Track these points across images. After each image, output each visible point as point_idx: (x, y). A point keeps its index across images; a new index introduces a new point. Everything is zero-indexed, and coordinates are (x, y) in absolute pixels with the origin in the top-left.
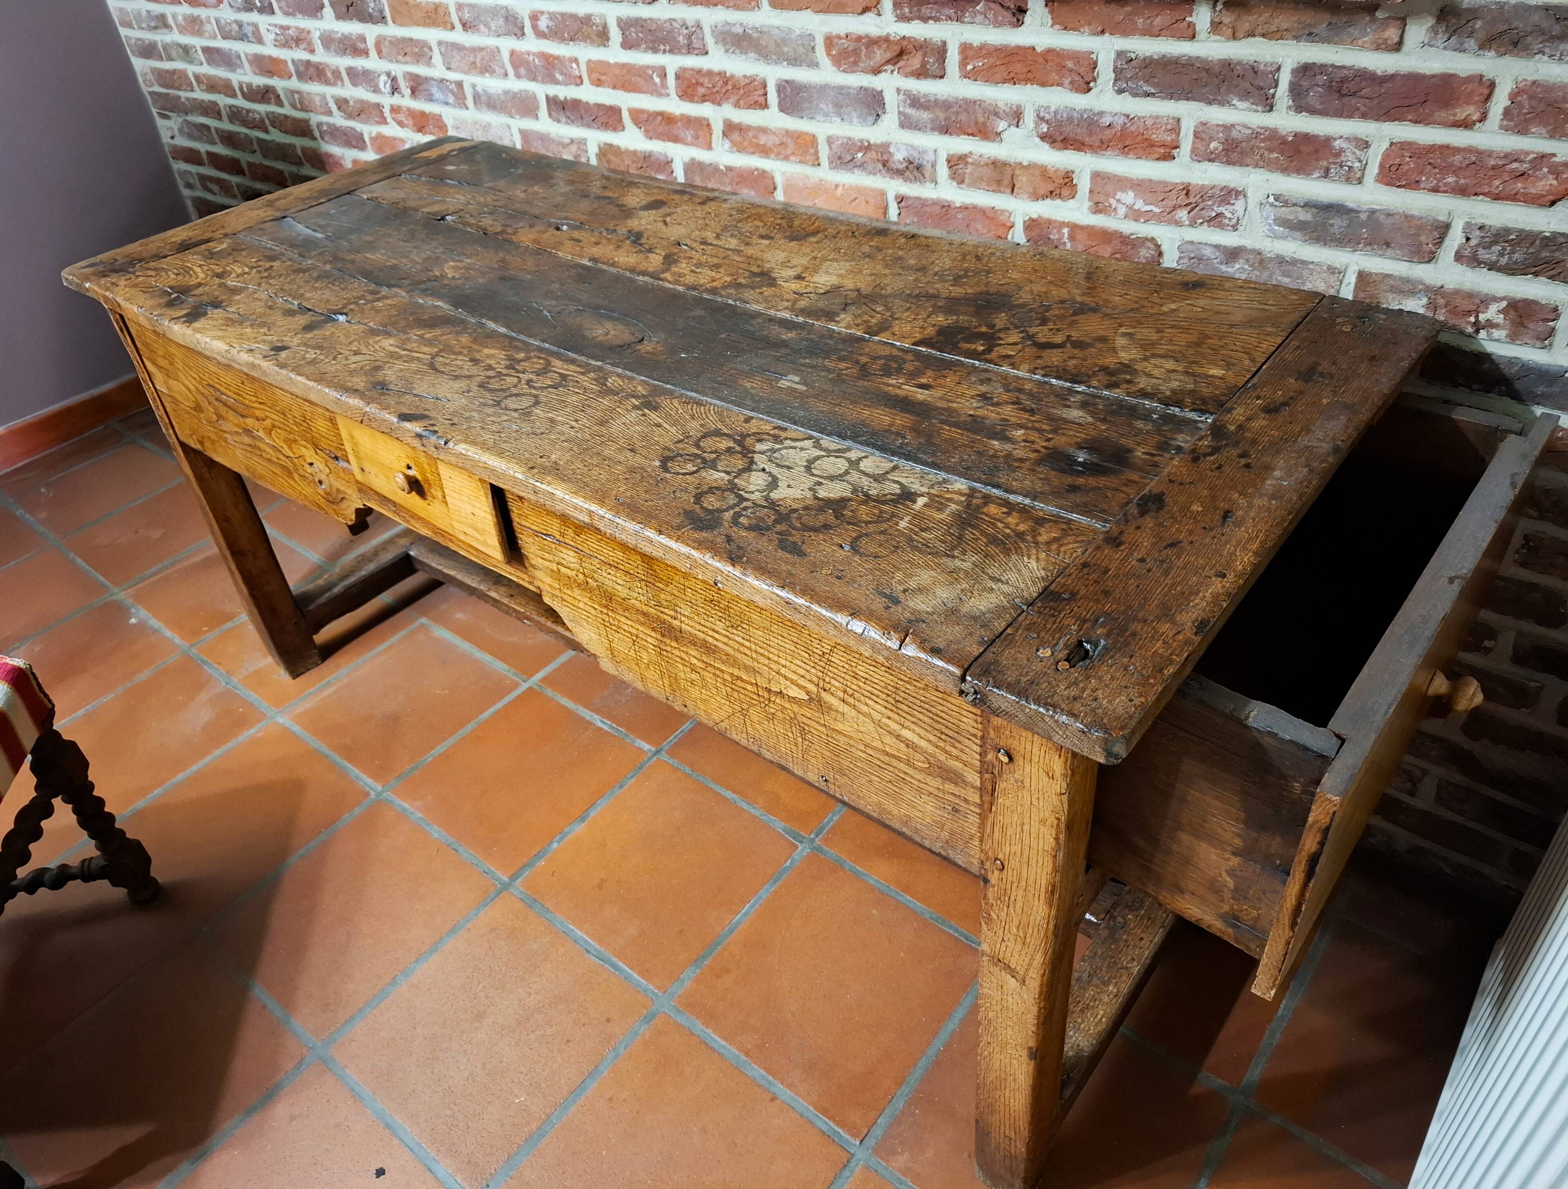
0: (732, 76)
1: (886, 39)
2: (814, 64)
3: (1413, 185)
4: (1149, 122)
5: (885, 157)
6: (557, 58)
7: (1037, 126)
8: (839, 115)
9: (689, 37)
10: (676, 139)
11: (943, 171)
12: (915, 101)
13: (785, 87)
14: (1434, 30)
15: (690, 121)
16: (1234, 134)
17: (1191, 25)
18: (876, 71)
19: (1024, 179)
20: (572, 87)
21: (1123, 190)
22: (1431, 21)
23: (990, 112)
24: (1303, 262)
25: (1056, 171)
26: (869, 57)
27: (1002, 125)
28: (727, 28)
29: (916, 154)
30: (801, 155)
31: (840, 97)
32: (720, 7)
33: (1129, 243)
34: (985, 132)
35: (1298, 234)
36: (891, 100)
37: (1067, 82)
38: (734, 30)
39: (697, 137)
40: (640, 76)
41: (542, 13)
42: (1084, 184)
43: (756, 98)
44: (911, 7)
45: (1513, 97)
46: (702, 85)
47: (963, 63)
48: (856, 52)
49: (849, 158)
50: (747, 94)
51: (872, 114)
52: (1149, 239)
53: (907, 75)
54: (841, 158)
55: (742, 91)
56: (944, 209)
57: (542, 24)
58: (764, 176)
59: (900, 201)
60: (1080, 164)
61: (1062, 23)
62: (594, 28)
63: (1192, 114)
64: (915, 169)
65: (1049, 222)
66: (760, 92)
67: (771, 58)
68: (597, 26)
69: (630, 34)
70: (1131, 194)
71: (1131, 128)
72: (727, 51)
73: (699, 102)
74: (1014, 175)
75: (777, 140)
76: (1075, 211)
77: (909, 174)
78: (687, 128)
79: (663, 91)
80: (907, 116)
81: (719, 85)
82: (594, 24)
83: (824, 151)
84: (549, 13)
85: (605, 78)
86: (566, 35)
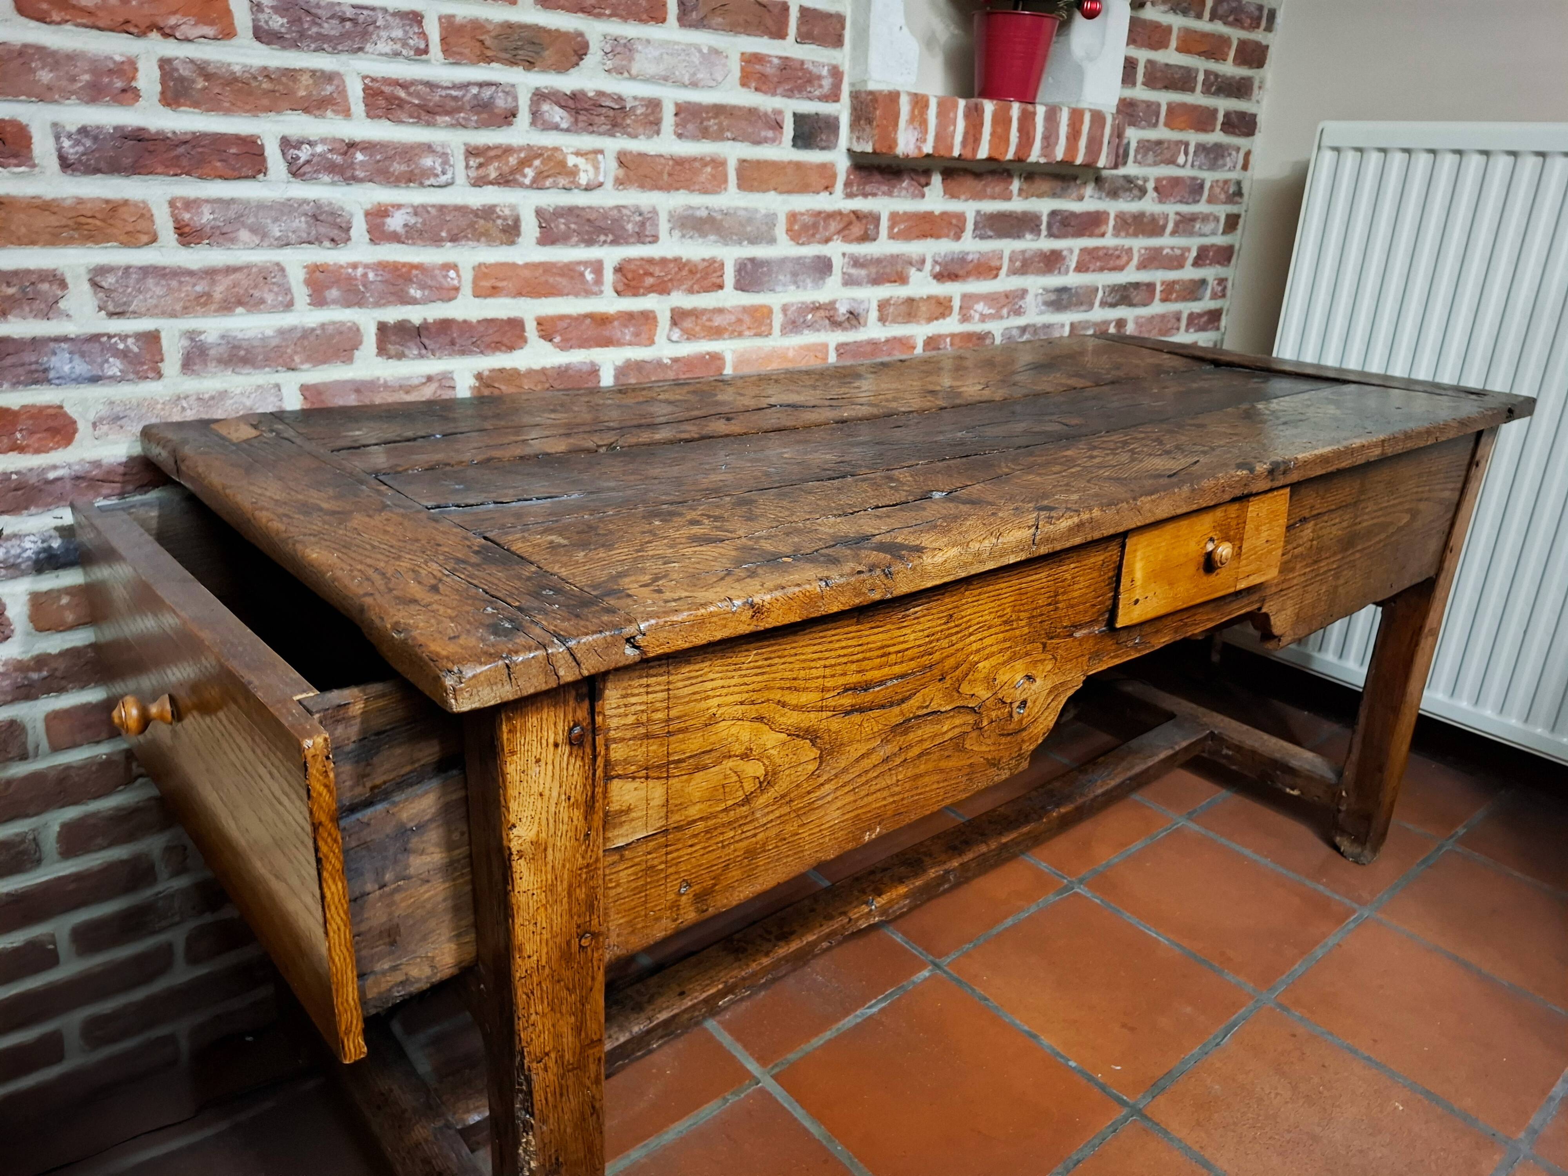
0: (689, 261)
1: (840, 213)
2: (772, 241)
3: (1087, 270)
4: (990, 255)
5: (832, 313)
6: (419, 267)
7: (933, 267)
8: (795, 283)
9: (643, 224)
10: (607, 342)
11: (874, 314)
12: (857, 262)
13: (745, 264)
14: (1094, 189)
15: (629, 317)
16: (1027, 255)
17: (1011, 192)
18: (827, 240)
19: (924, 308)
20: (439, 304)
21: (977, 302)
22: (1094, 184)
23: (907, 263)
24: (1053, 324)
25: (945, 298)
26: (826, 228)
27: (913, 271)
28: (690, 212)
29: (855, 305)
30: (756, 328)
31: (797, 267)
32: (682, 191)
33: (981, 337)
34: (901, 279)
35: (1050, 309)
36: (838, 263)
37: (952, 234)
38: (698, 213)
39: (637, 335)
40: (562, 275)
41: (399, 207)
42: (956, 304)
43: (714, 280)
44: (858, 186)
45: (1115, 220)
46: (651, 275)
47: (891, 228)
48: (815, 226)
49: (802, 320)
50: (705, 277)
51: (822, 278)
52: (989, 333)
53: (851, 241)
54: (794, 322)
55: (699, 275)
56: (874, 345)
57: (396, 222)
58: (716, 358)
59: (842, 349)
60: (954, 290)
61: (950, 193)
62: (499, 222)
63: (1008, 246)
64: (854, 318)
65: (940, 336)
66: (719, 274)
67: (731, 239)
68: (505, 219)
69: (557, 226)
70: (982, 304)
71: (982, 260)
72: (683, 236)
73: (644, 295)
74: (918, 307)
75: (733, 318)
76: (950, 325)
77: (846, 324)
78: (626, 326)
79: (596, 289)
80: (850, 275)
81: (673, 272)
82: (499, 217)
83: (778, 320)
84: (413, 206)
85: (504, 284)
86: (444, 234)
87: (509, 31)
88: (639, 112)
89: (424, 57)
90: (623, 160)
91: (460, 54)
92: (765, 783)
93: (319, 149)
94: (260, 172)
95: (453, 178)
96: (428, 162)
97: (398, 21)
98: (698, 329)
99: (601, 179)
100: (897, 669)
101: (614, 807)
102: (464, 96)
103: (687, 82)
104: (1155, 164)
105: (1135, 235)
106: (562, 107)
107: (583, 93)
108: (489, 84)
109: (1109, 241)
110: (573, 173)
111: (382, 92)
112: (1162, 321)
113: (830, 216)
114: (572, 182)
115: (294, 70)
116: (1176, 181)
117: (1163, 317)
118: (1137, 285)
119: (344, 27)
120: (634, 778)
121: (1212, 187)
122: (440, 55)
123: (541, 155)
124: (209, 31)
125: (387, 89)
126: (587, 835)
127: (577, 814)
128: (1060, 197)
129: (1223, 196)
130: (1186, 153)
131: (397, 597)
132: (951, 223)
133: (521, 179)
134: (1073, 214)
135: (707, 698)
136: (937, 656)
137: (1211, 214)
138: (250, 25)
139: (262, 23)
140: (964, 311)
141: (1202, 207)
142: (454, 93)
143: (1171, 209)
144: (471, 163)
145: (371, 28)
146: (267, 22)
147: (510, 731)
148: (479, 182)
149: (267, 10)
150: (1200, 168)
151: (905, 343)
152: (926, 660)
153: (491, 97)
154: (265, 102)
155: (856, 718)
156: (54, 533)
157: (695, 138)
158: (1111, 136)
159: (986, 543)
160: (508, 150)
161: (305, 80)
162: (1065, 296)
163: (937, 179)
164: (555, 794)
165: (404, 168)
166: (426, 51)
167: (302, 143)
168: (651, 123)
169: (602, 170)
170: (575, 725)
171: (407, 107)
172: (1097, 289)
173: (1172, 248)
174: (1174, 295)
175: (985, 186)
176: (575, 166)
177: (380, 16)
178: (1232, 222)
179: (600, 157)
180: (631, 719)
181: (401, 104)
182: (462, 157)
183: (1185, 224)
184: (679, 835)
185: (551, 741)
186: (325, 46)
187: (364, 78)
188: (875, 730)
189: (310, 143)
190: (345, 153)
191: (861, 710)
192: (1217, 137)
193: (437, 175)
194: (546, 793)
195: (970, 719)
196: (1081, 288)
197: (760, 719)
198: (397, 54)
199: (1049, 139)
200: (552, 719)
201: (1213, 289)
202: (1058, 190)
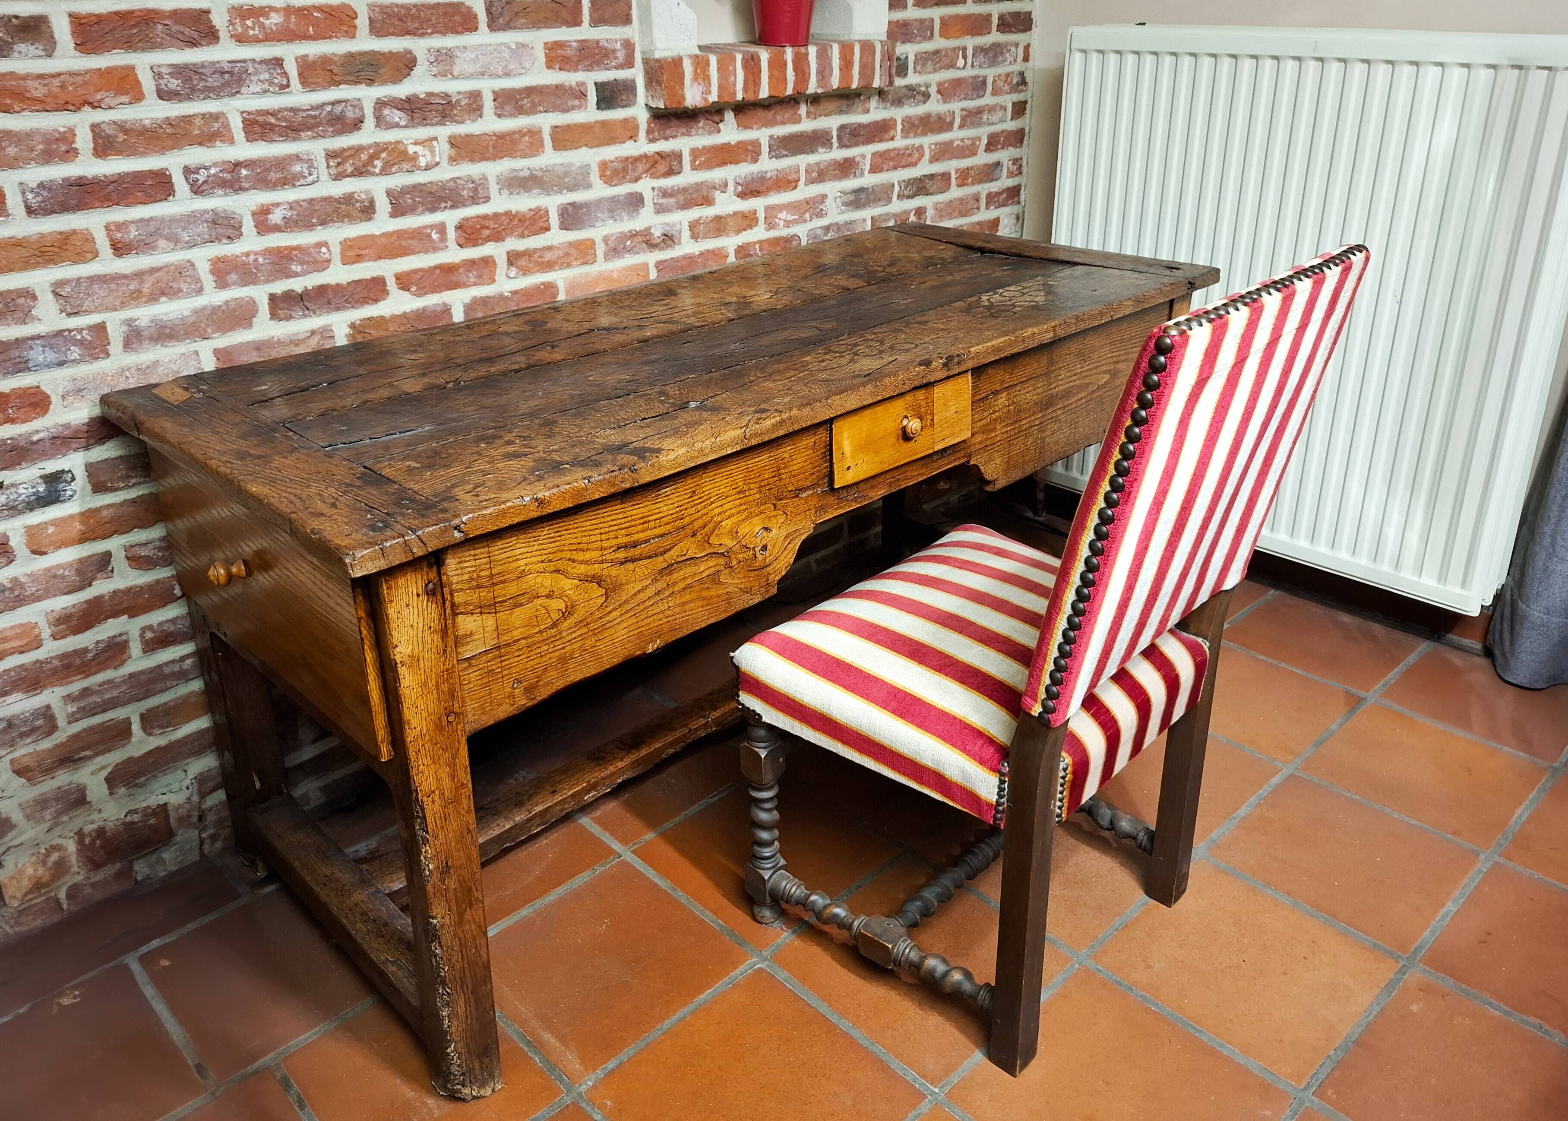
0: (517, 213)
1: (645, 156)
2: (588, 186)
3: (881, 171)
4: (788, 170)
5: (648, 238)
6: (297, 248)
7: (735, 187)
8: (612, 217)
9: (475, 190)
10: (455, 286)
11: (686, 234)
12: (665, 193)
13: (567, 209)
14: (878, 101)
15: (472, 264)
16: (822, 166)
17: (800, 115)
18: (636, 180)
19: (732, 223)
20: (316, 274)
21: (780, 211)
22: (877, 98)
23: (711, 188)
24: (855, 221)
25: (750, 212)
26: (634, 170)
27: (717, 194)
28: (514, 174)
29: (668, 228)
30: (582, 258)
31: (613, 205)
32: (506, 159)
33: (787, 240)
34: (708, 201)
35: (850, 208)
36: (648, 196)
37: (749, 158)
38: (521, 174)
39: (480, 276)
40: (413, 238)
41: (278, 205)
42: (761, 215)
43: (541, 224)
44: (659, 131)
45: (902, 124)
46: (487, 228)
47: (693, 161)
48: (625, 169)
49: (622, 247)
50: (533, 224)
51: (637, 211)
52: (795, 235)
53: (658, 178)
54: (615, 249)
55: (528, 223)
56: (690, 259)
57: (276, 217)
58: (550, 287)
59: (659, 265)
60: (758, 204)
61: (743, 126)
62: (358, 205)
63: (802, 161)
64: (669, 239)
65: (749, 244)
66: (545, 219)
67: (553, 190)
68: (362, 202)
69: (405, 202)
70: (785, 212)
71: (780, 176)
72: (511, 193)
73: (482, 244)
74: (726, 223)
75: (561, 253)
76: (758, 234)
77: (663, 245)
78: (470, 271)
79: (441, 245)
80: (660, 205)
81: (505, 223)
82: (357, 201)
83: (600, 249)
84: (288, 203)
85: (367, 251)
86: (314, 221)
87: (352, 59)
88: (463, 103)
89: (287, 90)
90: (453, 142)
91: (315, 83)
92: (567, 613)
93: (213, 171)
94: (170, 195)
95: (318, 177)
96: (297, 168)
97: (264, 66)
98: (531, 265)
99: (437, 160)
100: (657, 531)
101: (461, 632)
102: (321, 114)
103: (501, 74)
104: (935, 71)
105: (924, 134)
106: (399, 109)
107: (416, 96)
108: (339, 102)
109: (899, 143)
110: (414, 158)
111: (257, 121)
112: (961, 204)
113: (637, 160)
114: (414, 166)
115: (190, 116)
116: (958, 83)
117: (961, 200)
118: (932, 177)
119: (224, 78)
120: (472, 614)
121: (994, 81)
122: (299, 86)
123: (387, 148)
124: (124, 99)
125: (260, 119)
126: (444, 651)
127: (437, 638)
128: (847, 113)
129: (1007, 88)
130: (965, 57)
131: (311, 513)
132: (747, 150)
133: (372, 169)
134: (861, 126)
135: (517, 560)
136: (687, 520)
137: (997, 104)
138: (154, 89)
139: (163, 87)
140: (769, 220)
141: (988, 100)
142: (312, 113)
143: (957, 106)
144: (331, 163)
145: (244, 76)
146: (166, 85)
147: (388, 588)
148: (338, 177)
149: (166, 76)
150: (980, 66)
151: (719, 254)
152: (679, 523)
153: (343, 111)
154: (170, 143)
155: (630, 566)
156: (40, 481)
157: (512, 115)
158: (882, 61)
159: (708, 442)
160: (359, 149)
161: (198, 122)
162: (863, 196)
163: (729, 116)
164: (421, 625)
165: (279, 175)
166: (288, 86)
167: (200, 169)
168: (474, 110)
169: (437, 153)
170: (429, 582)
171: (277, 129)
172: (893, 185)
173: (962, 140)
174: (970, 180)
175: (775, 114)
176: (415, 153)
177: (250, 65)
178: (1019, 109)
179: (435, 143)
180: (466, 577)
181: (272, 128)
182: (324, 160)
183: (972, 117)
184: (509, 649)
185: (415, 593)
186: (211, 95)
187: (242, 113)
188: (646, 573)
189: (206, 168)
190: (233, 171)
191: (633, 560)
192: (995, 37)
193: (305, 177)
194: (415, 625)
195: (722, 561)
196: (877, 186)
197: (558, 571)
198: (265, 91)
199: (824, 73)
200: (414, 580)
201: (1008, 169)
202: (844, 108)
